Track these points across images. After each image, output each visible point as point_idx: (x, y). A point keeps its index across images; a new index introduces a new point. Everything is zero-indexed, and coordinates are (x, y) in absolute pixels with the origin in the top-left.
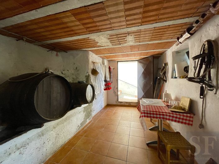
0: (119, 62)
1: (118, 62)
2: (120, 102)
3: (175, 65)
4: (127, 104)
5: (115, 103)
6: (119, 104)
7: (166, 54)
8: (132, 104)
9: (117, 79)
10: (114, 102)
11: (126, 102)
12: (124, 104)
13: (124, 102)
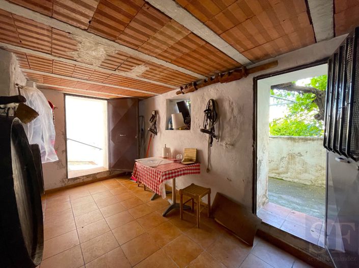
0: (67, 96)
1: (65, 94)
2: (72, 179)
3: (172, 115)
4: (90, 179)
5: (59, 185)
6: (71, 183)
7: (154, 99)
8: (98, 177)
9: (63, 130)
10: (55, 184)
11: (87, 176)
12: (81, 181)
13: (83, 176)
